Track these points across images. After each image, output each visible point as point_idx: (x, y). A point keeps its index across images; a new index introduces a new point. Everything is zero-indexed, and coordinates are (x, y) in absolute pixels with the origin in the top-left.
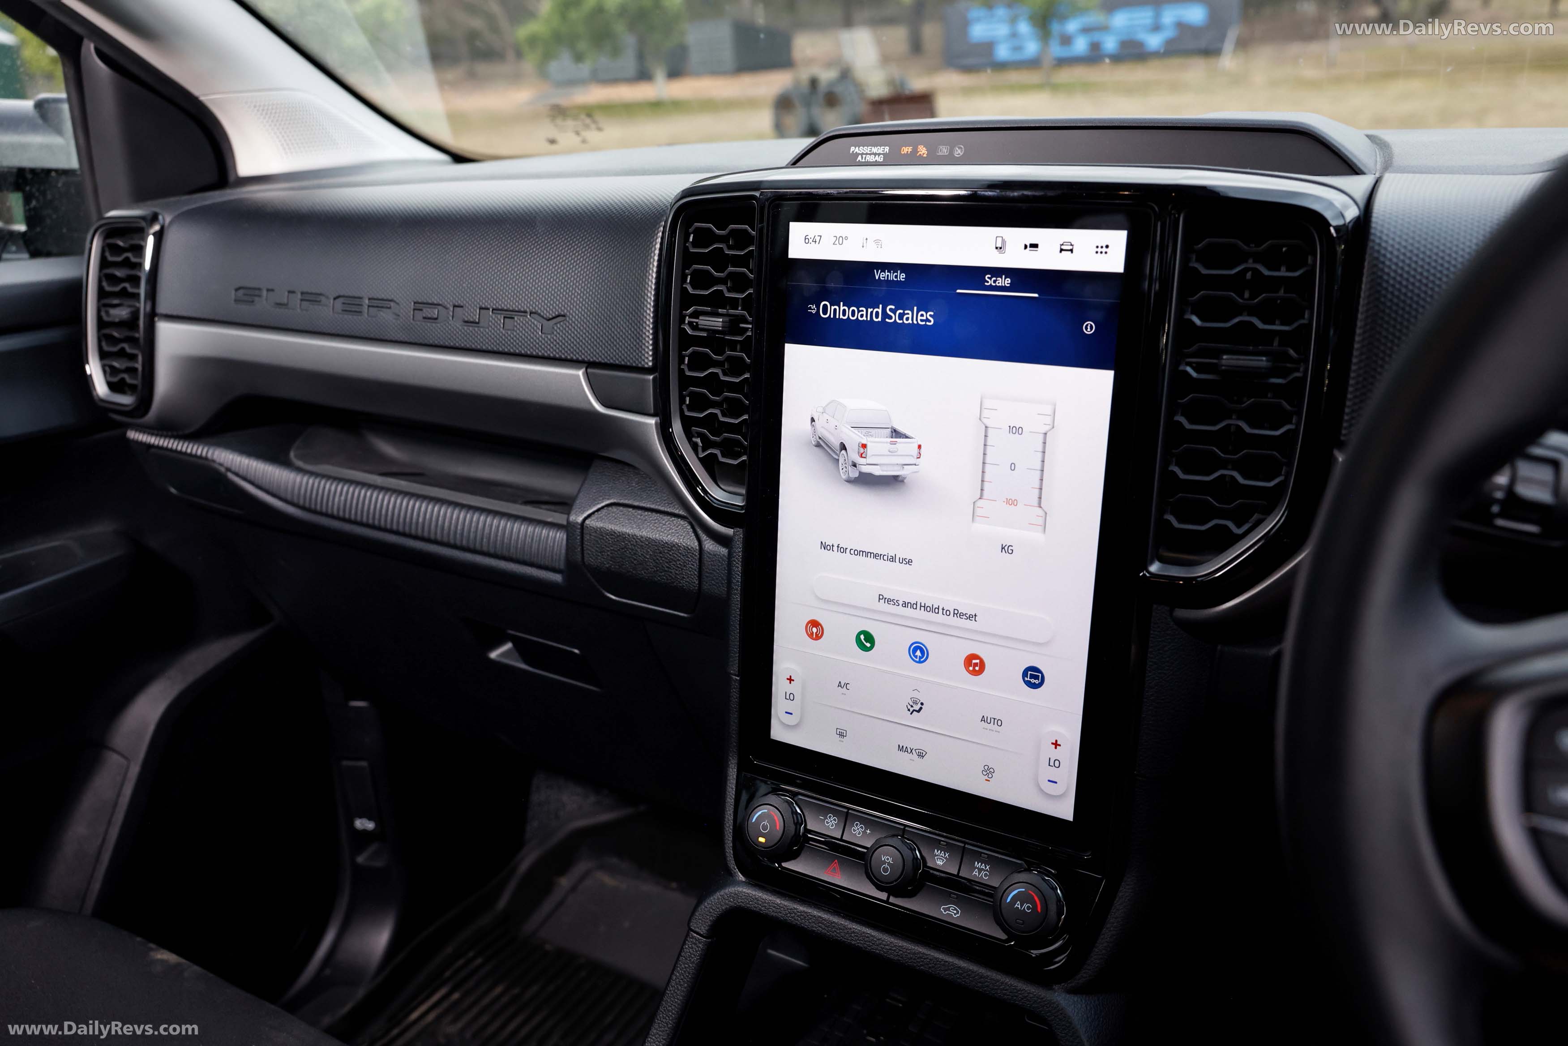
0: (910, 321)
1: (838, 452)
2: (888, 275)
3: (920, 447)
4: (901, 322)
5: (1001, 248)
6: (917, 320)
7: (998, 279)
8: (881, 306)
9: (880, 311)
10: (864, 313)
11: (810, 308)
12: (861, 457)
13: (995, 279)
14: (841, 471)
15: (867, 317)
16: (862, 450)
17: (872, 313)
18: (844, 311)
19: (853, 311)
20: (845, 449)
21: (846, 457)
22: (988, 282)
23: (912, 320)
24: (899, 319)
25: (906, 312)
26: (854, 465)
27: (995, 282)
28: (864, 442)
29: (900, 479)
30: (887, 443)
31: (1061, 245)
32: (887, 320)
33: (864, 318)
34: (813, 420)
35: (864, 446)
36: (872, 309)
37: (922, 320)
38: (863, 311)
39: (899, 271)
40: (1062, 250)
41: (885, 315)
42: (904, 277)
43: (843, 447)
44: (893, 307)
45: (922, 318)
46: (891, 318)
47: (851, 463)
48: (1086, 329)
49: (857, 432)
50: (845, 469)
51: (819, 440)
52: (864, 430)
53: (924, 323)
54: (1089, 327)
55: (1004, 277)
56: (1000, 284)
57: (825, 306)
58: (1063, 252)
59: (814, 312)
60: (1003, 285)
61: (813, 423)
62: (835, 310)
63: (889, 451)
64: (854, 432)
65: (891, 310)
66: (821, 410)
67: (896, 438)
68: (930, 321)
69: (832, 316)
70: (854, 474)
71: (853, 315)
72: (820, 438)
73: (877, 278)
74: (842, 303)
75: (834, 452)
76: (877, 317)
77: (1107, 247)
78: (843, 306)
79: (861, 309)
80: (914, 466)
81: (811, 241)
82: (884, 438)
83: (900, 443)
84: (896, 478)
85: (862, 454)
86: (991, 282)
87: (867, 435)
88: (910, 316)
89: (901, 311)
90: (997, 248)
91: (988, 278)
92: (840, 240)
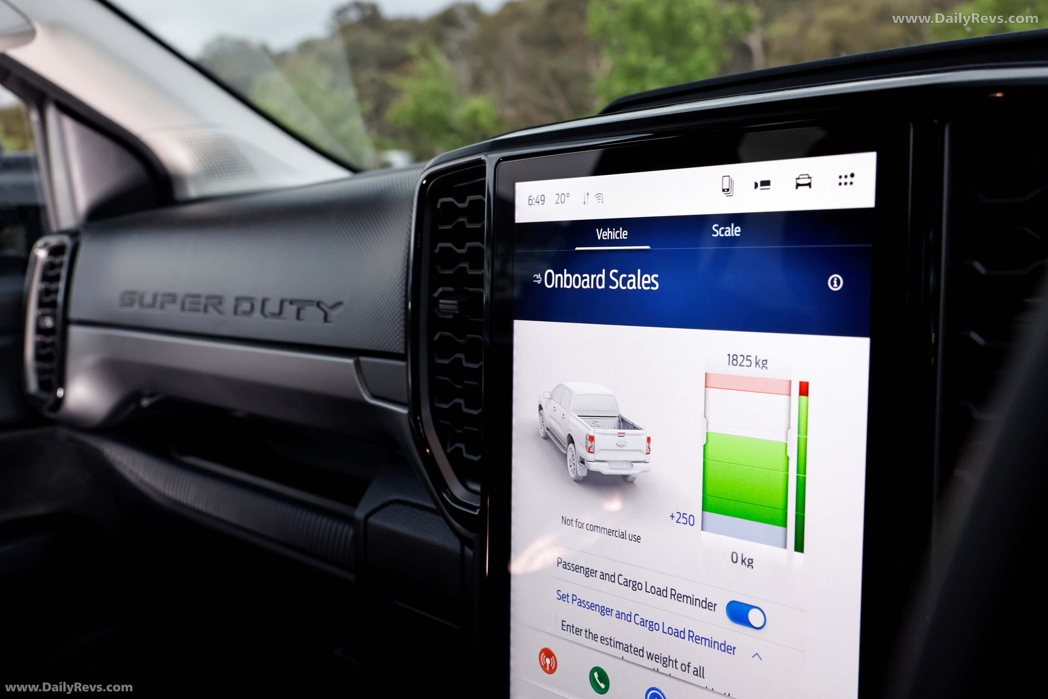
0: (634, 287)
1: (566, 446)
2: (610, 234)
3: (649, 440)
4: (625, 288)
5: (728, 190)
6: (641, 285)
7: (726, 228)
8: (604, 270)
9: (603, 276)
10: (588, 280)
11: (536, 279)
12: (589, 452)
13: (723, 228)
14: (570, 469)
15: (590, 285)
16: (589, 444)
17: (595, 279)
18: (568, 278)
19: (577, 278)
20: (573, 443)
21: (574, 452)
22: (715, 233)
23: (636, 285)
24: (623, 286)
25: (630, 276)
26: (582, 462)
27: (723, 232)
28: (591, 434)
29: (630, 479)
30: (614, 434)
31: (797, 179)
32: (611, 287)
33: (588, 286)
34: (541, 408)
35: (592, 439)
36: (595, 276)
37: (646, 285)
38: (586, 278)
39: (621, 228)
40: (798, 185)
41: (609, 282)
42: (627, 234)
43: (571, 440)
44: (616, 271)
45: (646, 282)
46: (614, 284)
47: (579, 460)
48: (832, 284)
49: (584, 422)
50: (573, 466)
51: (547, 432)
52: (591, 420)
53: (648, 288)
54: (835, 282)
55: (733, 225)
56: (729, 235)
57: (550, 274)
58: (799, 187)
59: (539, 282)
60: (733, 235)
61: (541, 411)
62: (559, 278)
63: (618, 445)
64: (580, 422)
65: (614, 274)
66: (547, 395)
67: (624, 429)
68: (655, 286)
69: (556, 286)
70: (583, 473)
71: (577, 284)
72: (548, 429)
73: (599, 238)
74: (565, 270)
75: (561, 444)
76: (600, 284)
77: (852, 175)
78: (567, 273)
79: (584, 276)
80: (643, 464)
81: (534, 201)
82: (611, 429)
83: (628, 435)
84: (625, 477)
85: (589, 448)
86: (719, 233)
87: (594, 425)
88: (634, 280)
89: (625, 276)
90: (723, 190)
91: (716, 228)
92: (562, 198)
